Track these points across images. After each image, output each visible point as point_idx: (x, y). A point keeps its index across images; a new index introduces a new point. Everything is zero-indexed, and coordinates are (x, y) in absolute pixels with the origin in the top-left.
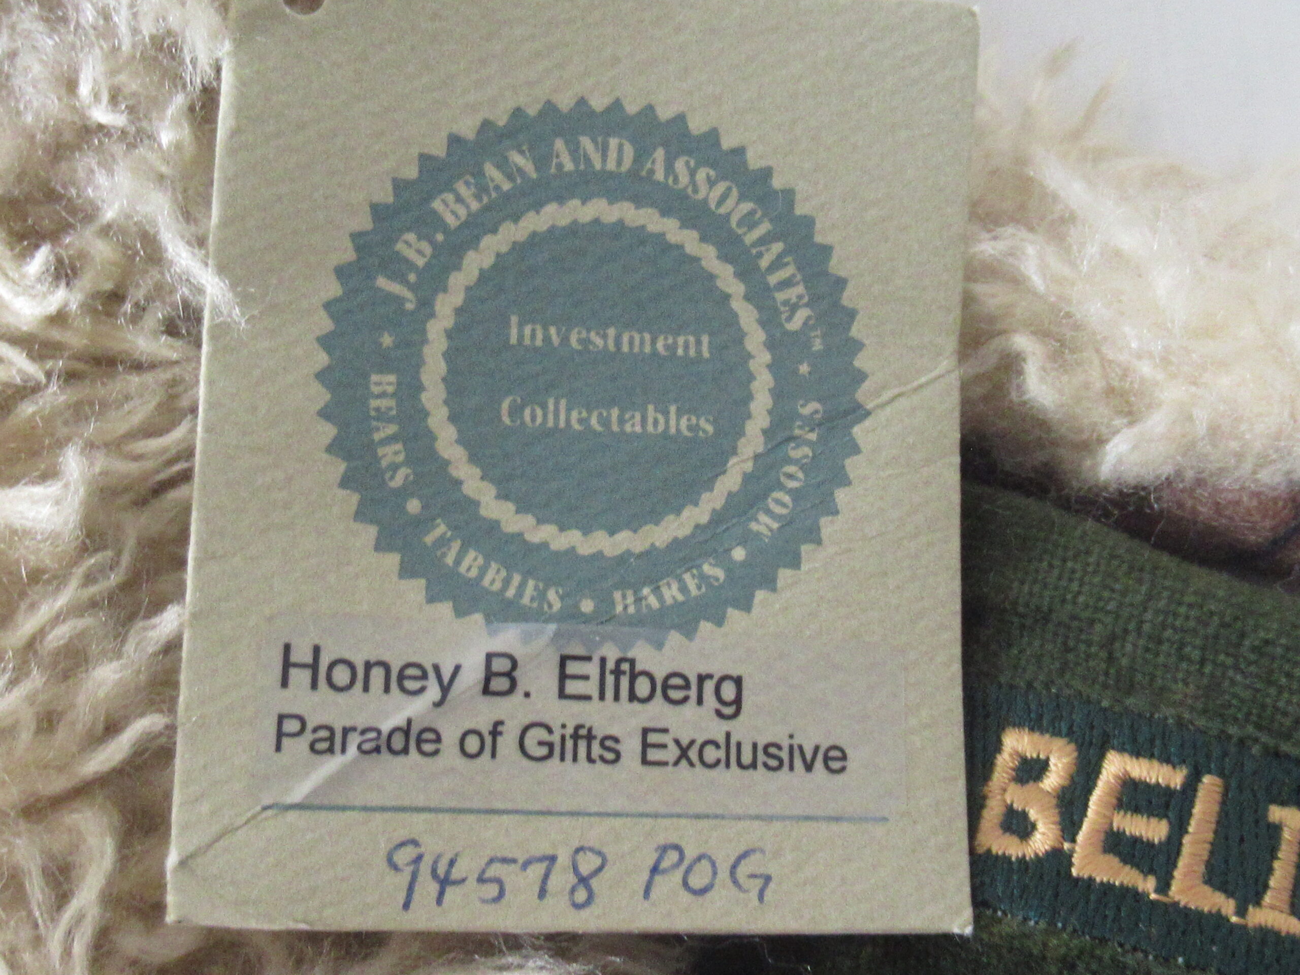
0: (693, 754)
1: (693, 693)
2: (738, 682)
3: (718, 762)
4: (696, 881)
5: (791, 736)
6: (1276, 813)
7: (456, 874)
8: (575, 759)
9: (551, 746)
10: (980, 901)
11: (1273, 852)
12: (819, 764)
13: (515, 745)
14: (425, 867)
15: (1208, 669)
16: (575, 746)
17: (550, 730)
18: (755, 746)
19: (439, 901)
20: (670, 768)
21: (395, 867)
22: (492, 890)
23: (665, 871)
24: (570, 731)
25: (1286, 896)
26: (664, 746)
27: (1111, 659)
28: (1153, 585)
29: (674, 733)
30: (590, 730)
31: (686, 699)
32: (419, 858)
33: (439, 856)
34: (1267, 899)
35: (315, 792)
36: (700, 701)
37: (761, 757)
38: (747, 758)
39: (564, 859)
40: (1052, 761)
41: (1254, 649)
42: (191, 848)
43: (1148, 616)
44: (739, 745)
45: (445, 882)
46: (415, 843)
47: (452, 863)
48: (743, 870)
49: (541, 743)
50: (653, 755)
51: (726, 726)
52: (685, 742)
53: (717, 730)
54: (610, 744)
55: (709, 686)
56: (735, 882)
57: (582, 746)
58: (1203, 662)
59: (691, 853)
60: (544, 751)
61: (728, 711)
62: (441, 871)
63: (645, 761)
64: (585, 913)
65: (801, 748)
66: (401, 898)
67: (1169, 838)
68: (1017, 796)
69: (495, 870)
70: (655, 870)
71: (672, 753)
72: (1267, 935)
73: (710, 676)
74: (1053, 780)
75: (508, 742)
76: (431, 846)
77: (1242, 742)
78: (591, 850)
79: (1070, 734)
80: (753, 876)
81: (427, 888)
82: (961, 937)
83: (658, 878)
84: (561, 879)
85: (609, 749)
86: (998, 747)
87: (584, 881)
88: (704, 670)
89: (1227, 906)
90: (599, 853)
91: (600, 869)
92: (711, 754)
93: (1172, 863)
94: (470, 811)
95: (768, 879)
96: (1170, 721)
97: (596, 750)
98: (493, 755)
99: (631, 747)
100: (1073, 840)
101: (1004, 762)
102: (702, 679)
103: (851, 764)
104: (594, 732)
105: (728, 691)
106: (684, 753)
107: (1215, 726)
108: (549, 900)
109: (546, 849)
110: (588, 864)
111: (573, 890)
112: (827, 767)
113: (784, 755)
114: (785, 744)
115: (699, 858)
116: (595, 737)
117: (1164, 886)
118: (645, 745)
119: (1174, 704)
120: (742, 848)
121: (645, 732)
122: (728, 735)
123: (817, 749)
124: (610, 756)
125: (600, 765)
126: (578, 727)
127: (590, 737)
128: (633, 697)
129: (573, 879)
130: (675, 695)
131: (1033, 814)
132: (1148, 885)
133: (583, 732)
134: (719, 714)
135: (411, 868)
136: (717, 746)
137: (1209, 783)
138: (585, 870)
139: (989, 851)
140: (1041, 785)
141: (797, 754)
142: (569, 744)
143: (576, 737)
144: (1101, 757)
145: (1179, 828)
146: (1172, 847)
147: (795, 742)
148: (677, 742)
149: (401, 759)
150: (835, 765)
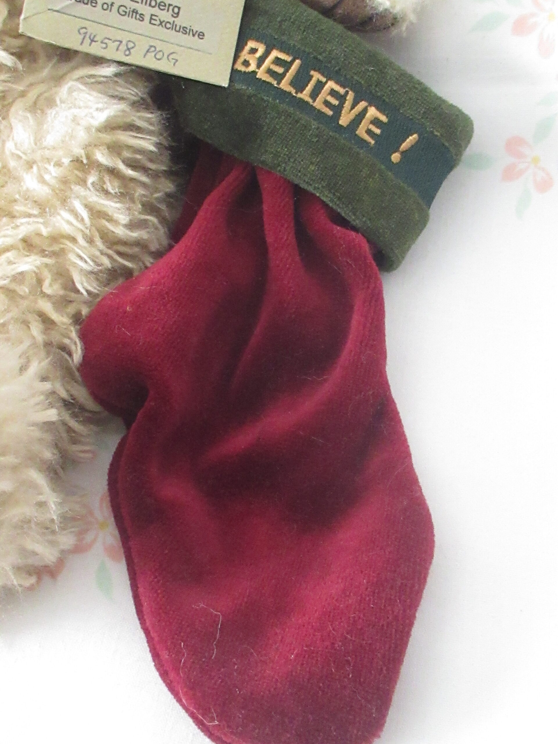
0: (163, 24)
1: (167, 8)
2: (179, 8)
3: (170, 28)
4: (158, 57)
5: (191, 26)
6: (312, 73)
7: (96, 39)
8: (132, 17)
9: (126, 12)
10: (231, 80)
11: (309, 81)
12: (196, 36)
13: (116, 9)
14: (88, 36)
15: (305, 33)
16: (132, 15)
17: (126, 8)
18: (180, 26)
19: (90, 45)
20: (156, 27)
21: (80, 33)
22: (104, 46)
23: (150, 52)
24: (132, 10)
25: (309, 93)
26: (156, 20)
27: (280, 26)
28: (297, 9)
29: (160, 17)
30: (137, 11)
31: (164, 10)
32: (86, 33)
33: (92, 34)
34: (304, 92)
35: (63, 8)
36: (168, 10)
37: (181, 30)
38: (178, 28)
39: (124, 42)
40: (259, 49)
41: (318, 31)
42: (28, 15)
43: (293, 16)
44: (176, 26)
45: (92, 41)
46: (85, 28)
47: (95, 36)
48: (171, 57)
49: (124, 11)
50: (153, 22)
51: (173, 19)
52: (162, 21)
53: (171, 20)
54: (142, 18)
55: (171, 8)
56: (168, 59)
57: (134, 14)
58: (304, 31)
59: (158, 49)
60: (124, 13)
61: (175, 15)
62: (92, 37)
63: (150, 23)
64: (128, 58)
65: (192, 30)
66: (80, 41)
67: (283, 73)
68: (248, 57)
69: (106, 41)
70: (148, 51)
71: (158, 23)
72: (301, 100)
73: (172, 5)
74: (258, 54)
75: (115, 8)
76: (90, 31)
77: (309, 54)
78: (132, 42)
79: (265, 44)
80: (173, 59)
81: (87, 41)
82: (224, 87)
83: (148, 54)
84: (123, 47)
85: (142, 17)
86: (246, 44)
87: (129, 49)
88: (171, 3)
89: (293, 92)
90: (134, 43)
91: (133, 47)
92: (168, 25)
93: (282, 79)
94: (102, 24)
95: (177, 61)
96: (292, 45)
97: (138, 16)
98: (110, 11)
99: (147, 18)
100: (259, 69)
101: (247, 48)
102: (170, 5)
103: (205, 37)
104: (138, 12)
105: (176, 10)
106: (161, 23)
107: (303, 48)
108: (119, 52)
109: (119, 38)
110: (131, 45)
111: (125, 51)
112: (198, 36)
113: (188, 31)
114: (189, 28)
115: (160, 51)
116: (138, 13)
117: (279, 83)
118: (151, 19)
119: (294, 40)
120: (172, 51)
121: (152, 15)
122: (174, 22)
123: (197, 31)
124: (141, 19)
125: (138, 21)
126: (134, 9)
127: (137, 13)
128: (150, 5)
129: (125, 48)
130: (162, 8)
131: (251, 62)
132: (275, 83)
133: (135, 11)
134: (172, 15)
135: (84, 35)
136: (170, 23)
137: (297, 62)
138: (129, 47)
139: (237, 69)
140: (255, 55)
141: (191, 31)
142: (131, 13)
143: (133, 12)
144: (272, 50)
145: (287, 71)
146: (284, 75)
147: (192, 28)
148: (160, 20)
149: (86, 6)
150: (201, 37)
